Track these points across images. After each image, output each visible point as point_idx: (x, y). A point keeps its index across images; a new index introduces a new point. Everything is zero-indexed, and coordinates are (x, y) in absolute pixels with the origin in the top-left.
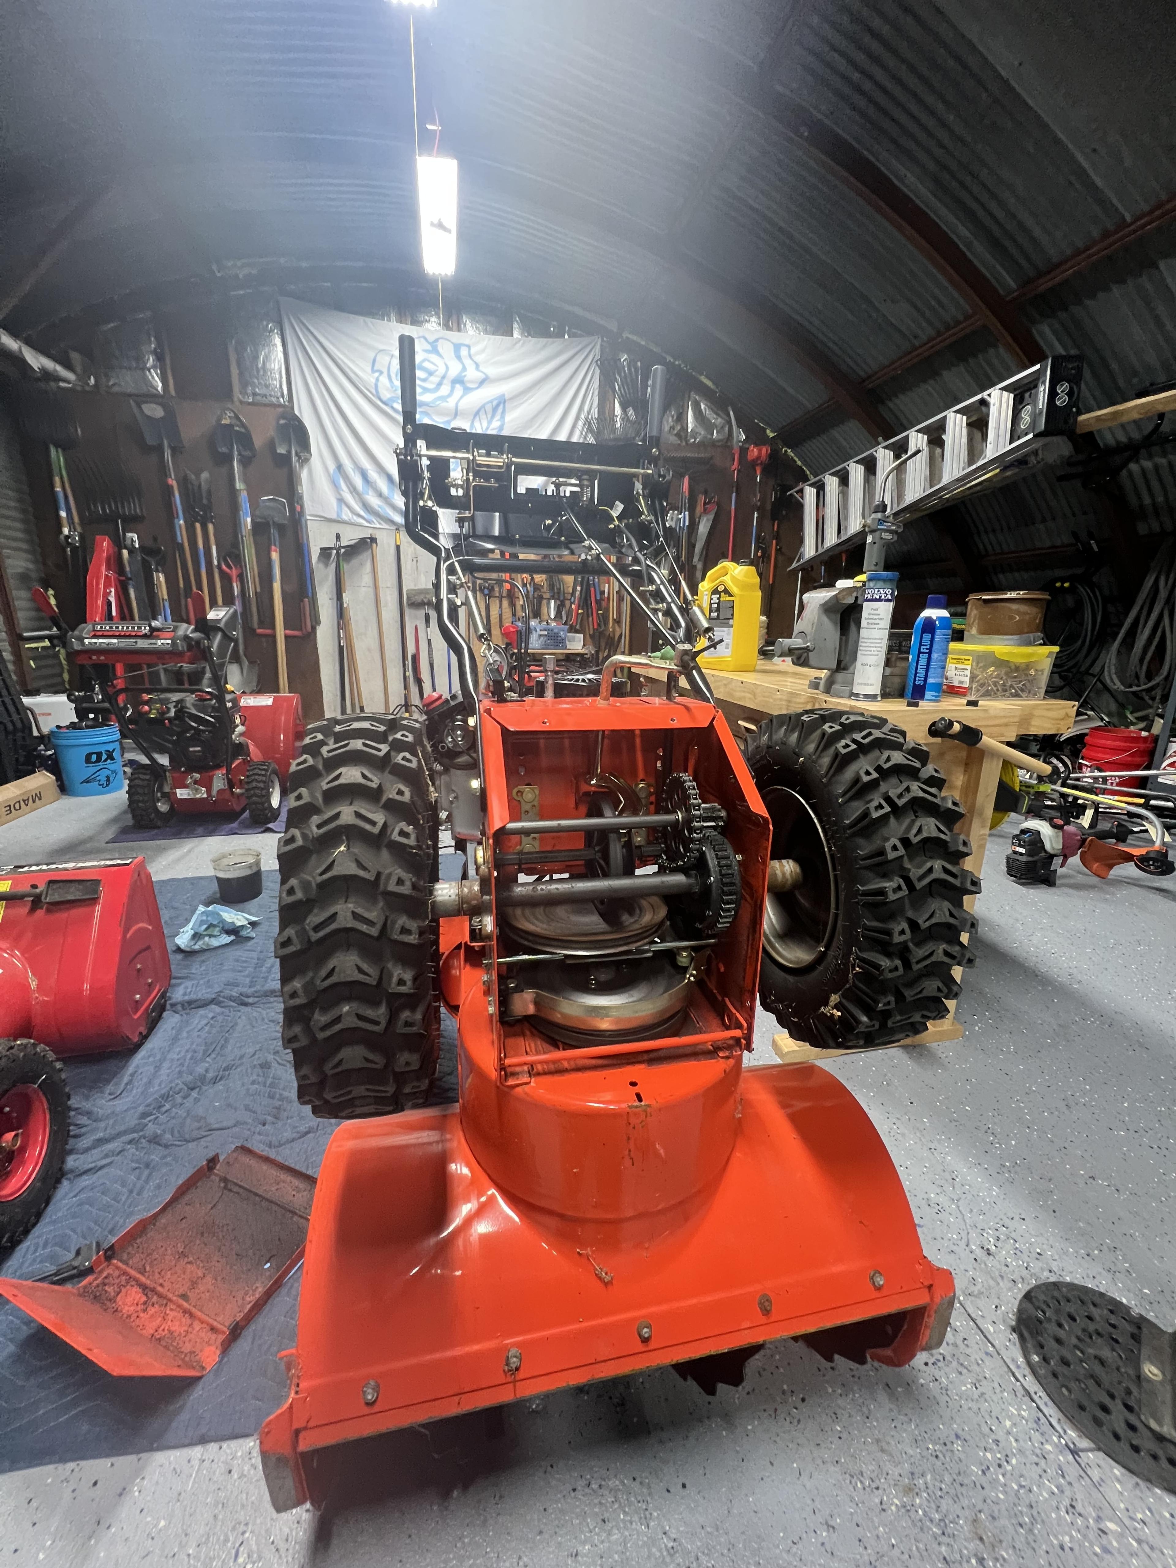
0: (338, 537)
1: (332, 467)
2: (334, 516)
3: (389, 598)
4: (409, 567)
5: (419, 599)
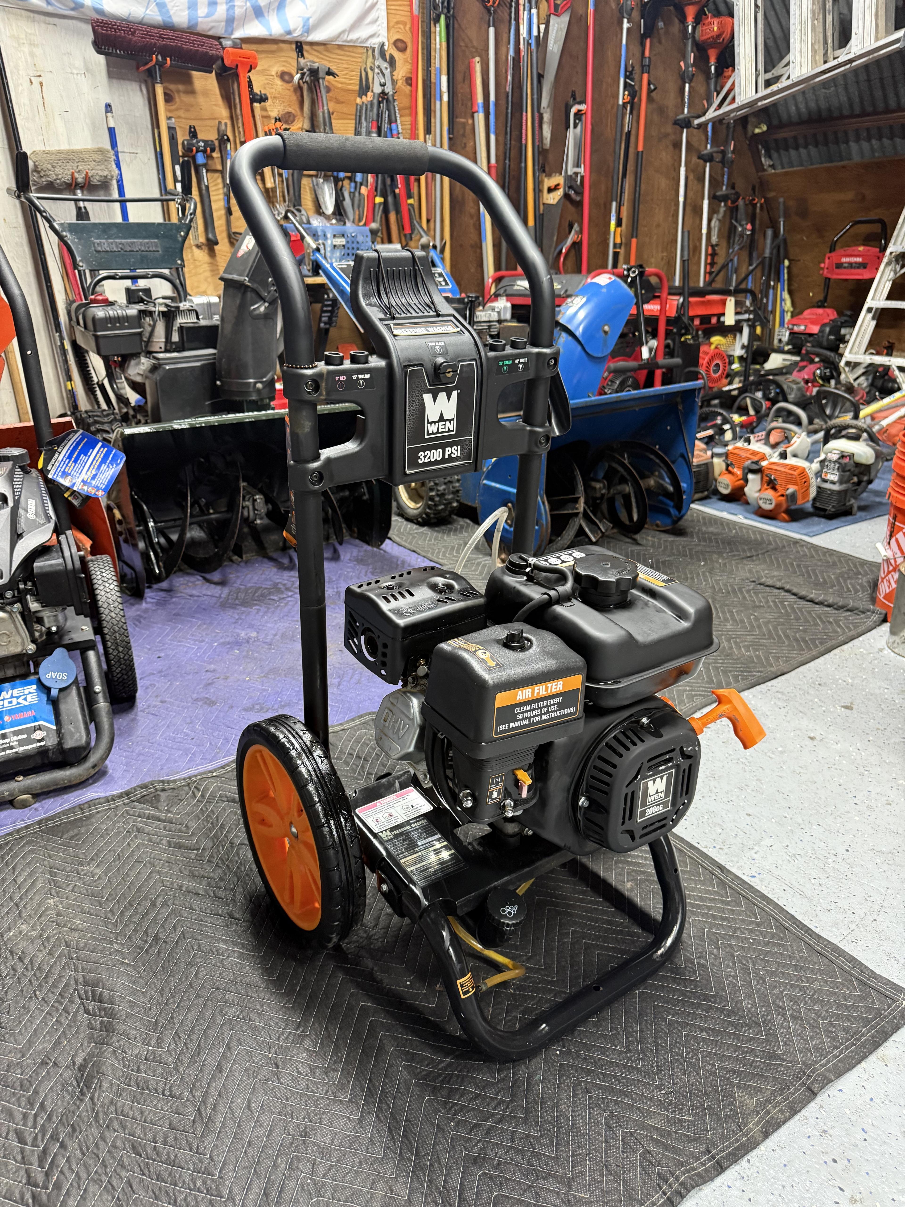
5: (63, 174)
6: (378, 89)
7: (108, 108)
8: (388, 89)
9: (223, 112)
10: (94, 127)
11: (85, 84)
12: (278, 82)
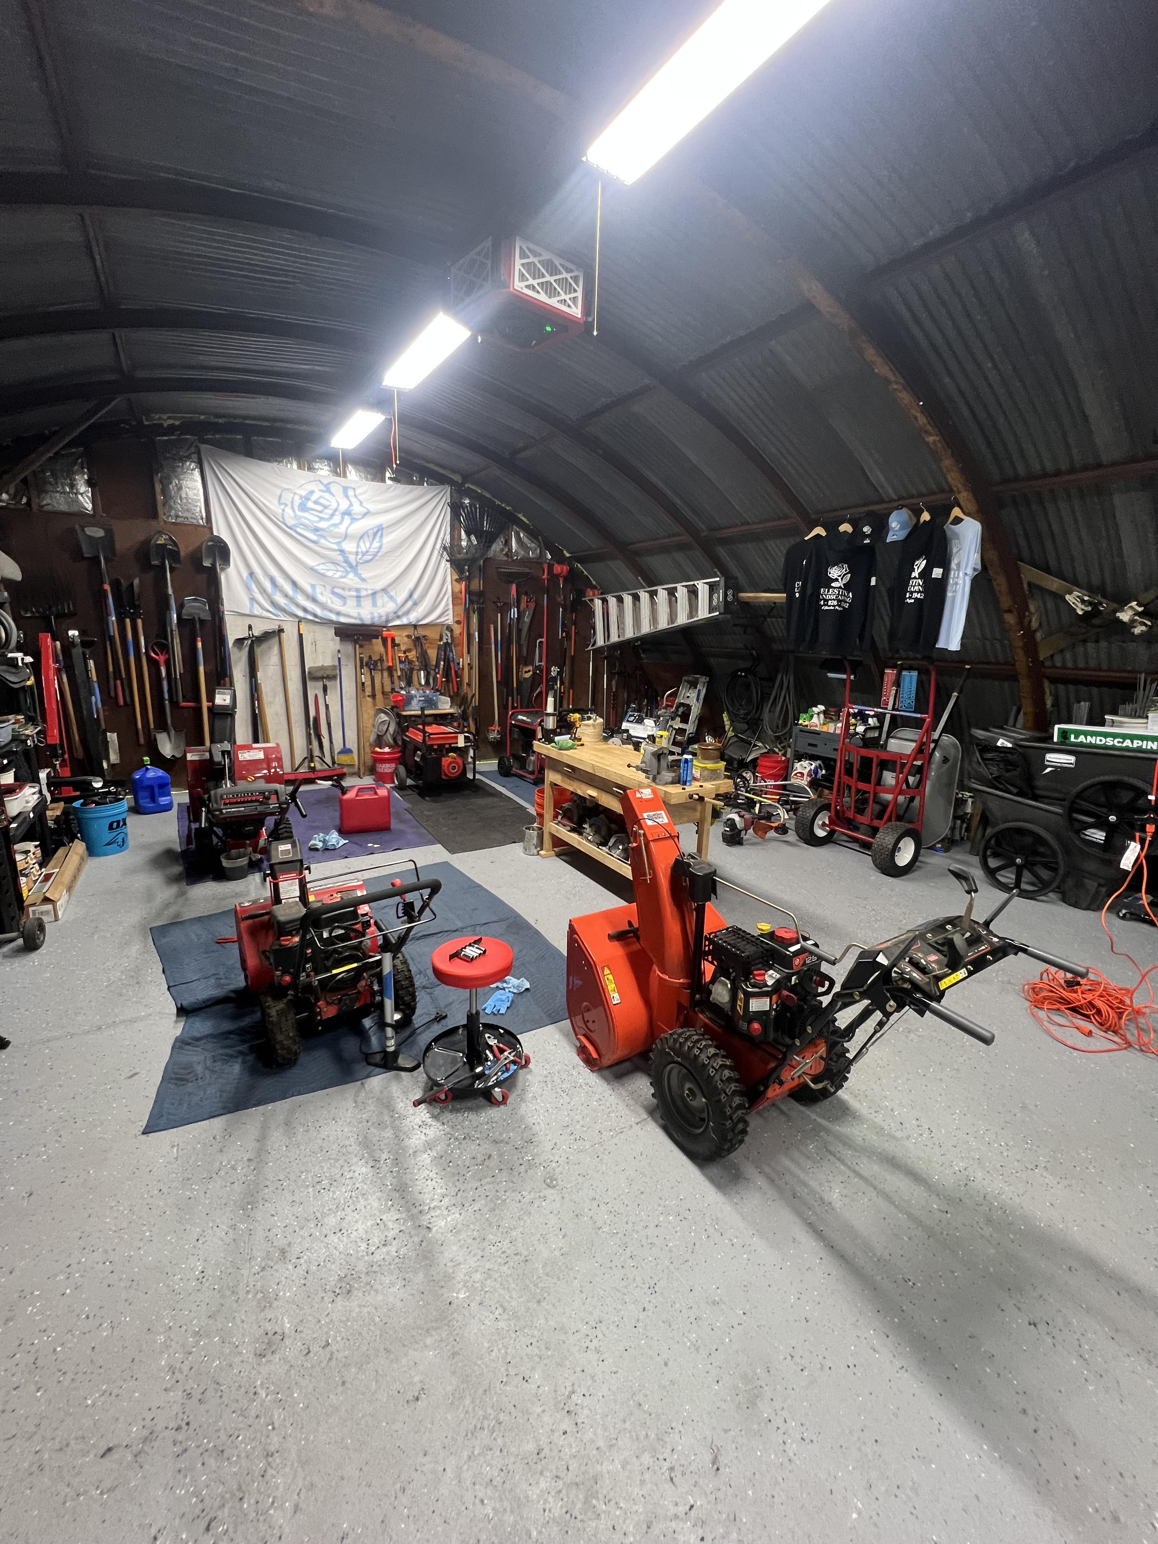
0: (250, 627)
1: (245, 574)
2: (247, 612)
3: (293, 673)
4: (309, 650)
5: (319, 674)
6: (445, 641)
7: (339, 651)
8: (449, 641)
9: (382, 649)
10: (333, 657)
11: (331, 644)
12: (406, 639)
